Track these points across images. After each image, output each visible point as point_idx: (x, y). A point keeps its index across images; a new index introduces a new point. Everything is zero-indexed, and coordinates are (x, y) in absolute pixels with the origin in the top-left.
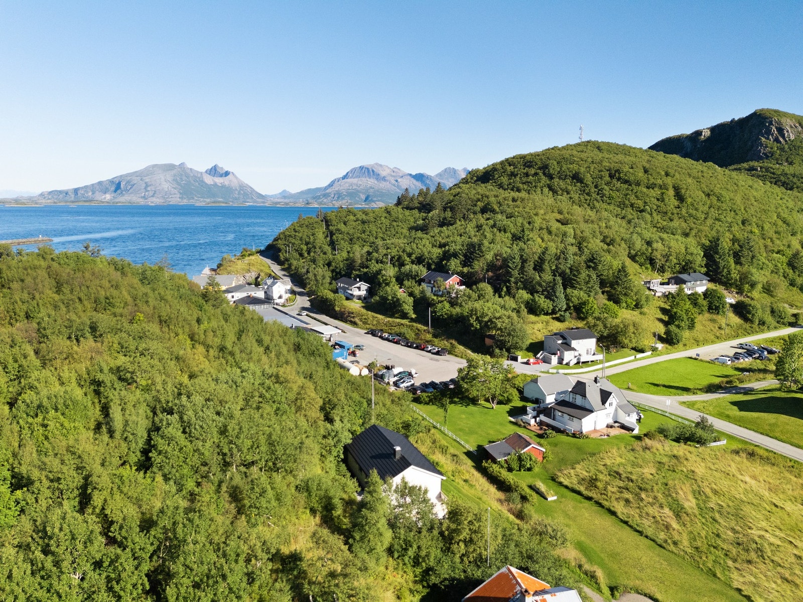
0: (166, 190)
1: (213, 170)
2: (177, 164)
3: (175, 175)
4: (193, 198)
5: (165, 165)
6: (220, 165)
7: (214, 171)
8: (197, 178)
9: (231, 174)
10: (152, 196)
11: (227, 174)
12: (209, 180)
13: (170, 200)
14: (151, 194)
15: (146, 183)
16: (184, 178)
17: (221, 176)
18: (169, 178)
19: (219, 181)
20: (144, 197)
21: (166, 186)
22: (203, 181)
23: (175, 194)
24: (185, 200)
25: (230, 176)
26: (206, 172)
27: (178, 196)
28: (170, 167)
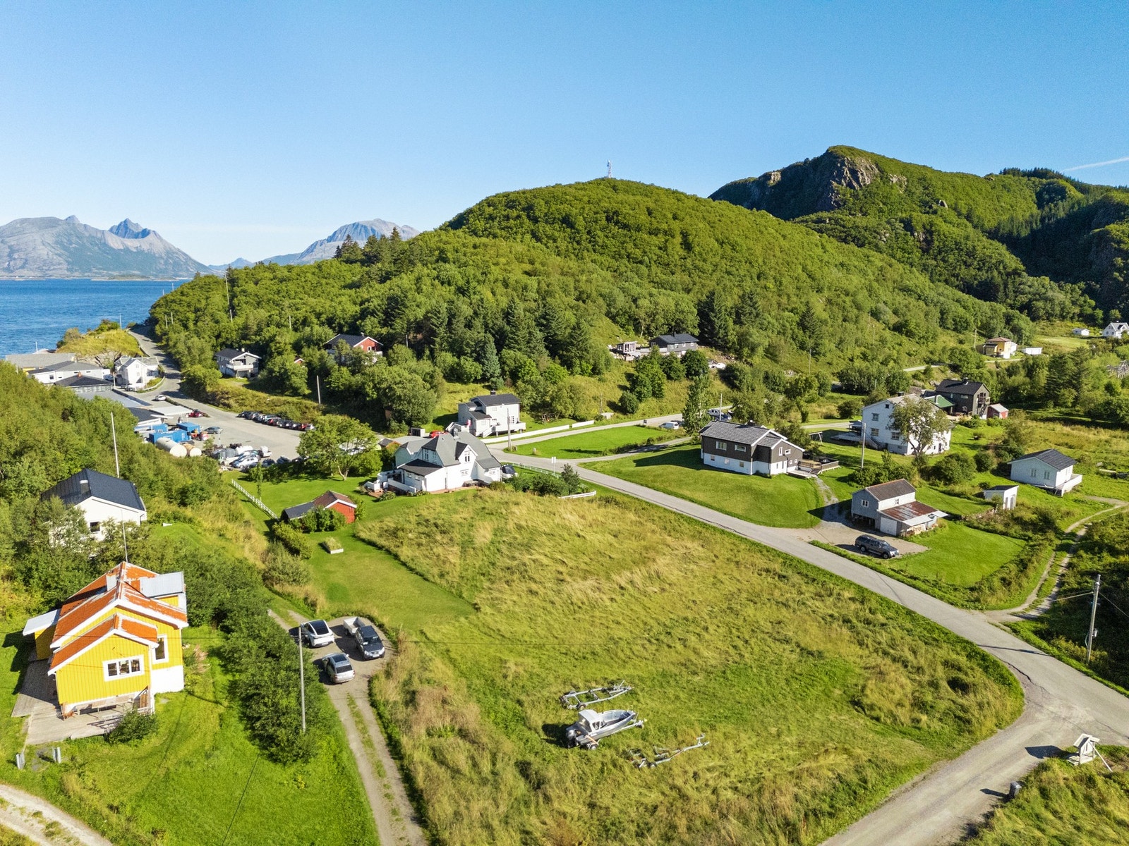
0: (46, 257)
1: (122, 227)
2: (63, 218)
3: (58, 236)
4: (90, 271)
5: (42, 220)
6: (134, 221)
7: (124, 229)
8: (96, 239)
9: (152, 234)
10: (22, 267)
11: (145, 233)
12: (115, 242)
13: (50, 273)
14: (19, 263)
15: (10, 247)
16: (74, 239)
17: (136, 236)
18: (50, 239)
19: (132, 244)
20: (8, 269)
21: (44, 252)
22: (105, 244)
23: (60, 264)
24: (76, 274)
25: (150, 238)
26: (111, 230)
27: (65, 267)
28: (51, 223)
